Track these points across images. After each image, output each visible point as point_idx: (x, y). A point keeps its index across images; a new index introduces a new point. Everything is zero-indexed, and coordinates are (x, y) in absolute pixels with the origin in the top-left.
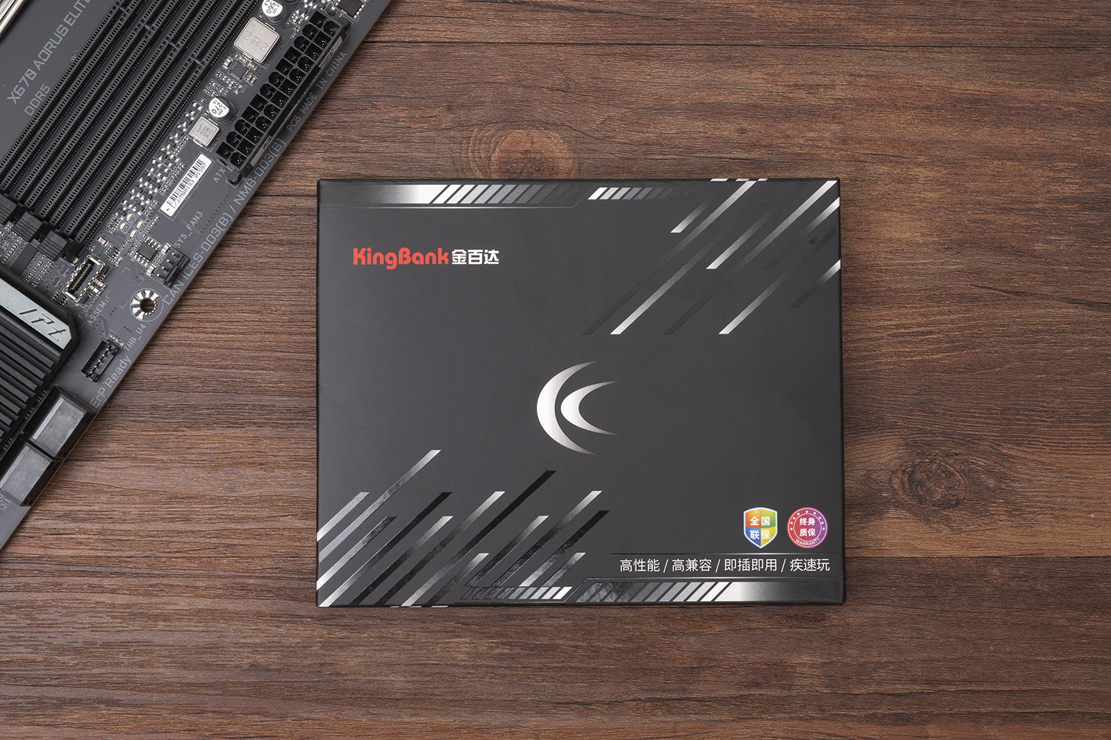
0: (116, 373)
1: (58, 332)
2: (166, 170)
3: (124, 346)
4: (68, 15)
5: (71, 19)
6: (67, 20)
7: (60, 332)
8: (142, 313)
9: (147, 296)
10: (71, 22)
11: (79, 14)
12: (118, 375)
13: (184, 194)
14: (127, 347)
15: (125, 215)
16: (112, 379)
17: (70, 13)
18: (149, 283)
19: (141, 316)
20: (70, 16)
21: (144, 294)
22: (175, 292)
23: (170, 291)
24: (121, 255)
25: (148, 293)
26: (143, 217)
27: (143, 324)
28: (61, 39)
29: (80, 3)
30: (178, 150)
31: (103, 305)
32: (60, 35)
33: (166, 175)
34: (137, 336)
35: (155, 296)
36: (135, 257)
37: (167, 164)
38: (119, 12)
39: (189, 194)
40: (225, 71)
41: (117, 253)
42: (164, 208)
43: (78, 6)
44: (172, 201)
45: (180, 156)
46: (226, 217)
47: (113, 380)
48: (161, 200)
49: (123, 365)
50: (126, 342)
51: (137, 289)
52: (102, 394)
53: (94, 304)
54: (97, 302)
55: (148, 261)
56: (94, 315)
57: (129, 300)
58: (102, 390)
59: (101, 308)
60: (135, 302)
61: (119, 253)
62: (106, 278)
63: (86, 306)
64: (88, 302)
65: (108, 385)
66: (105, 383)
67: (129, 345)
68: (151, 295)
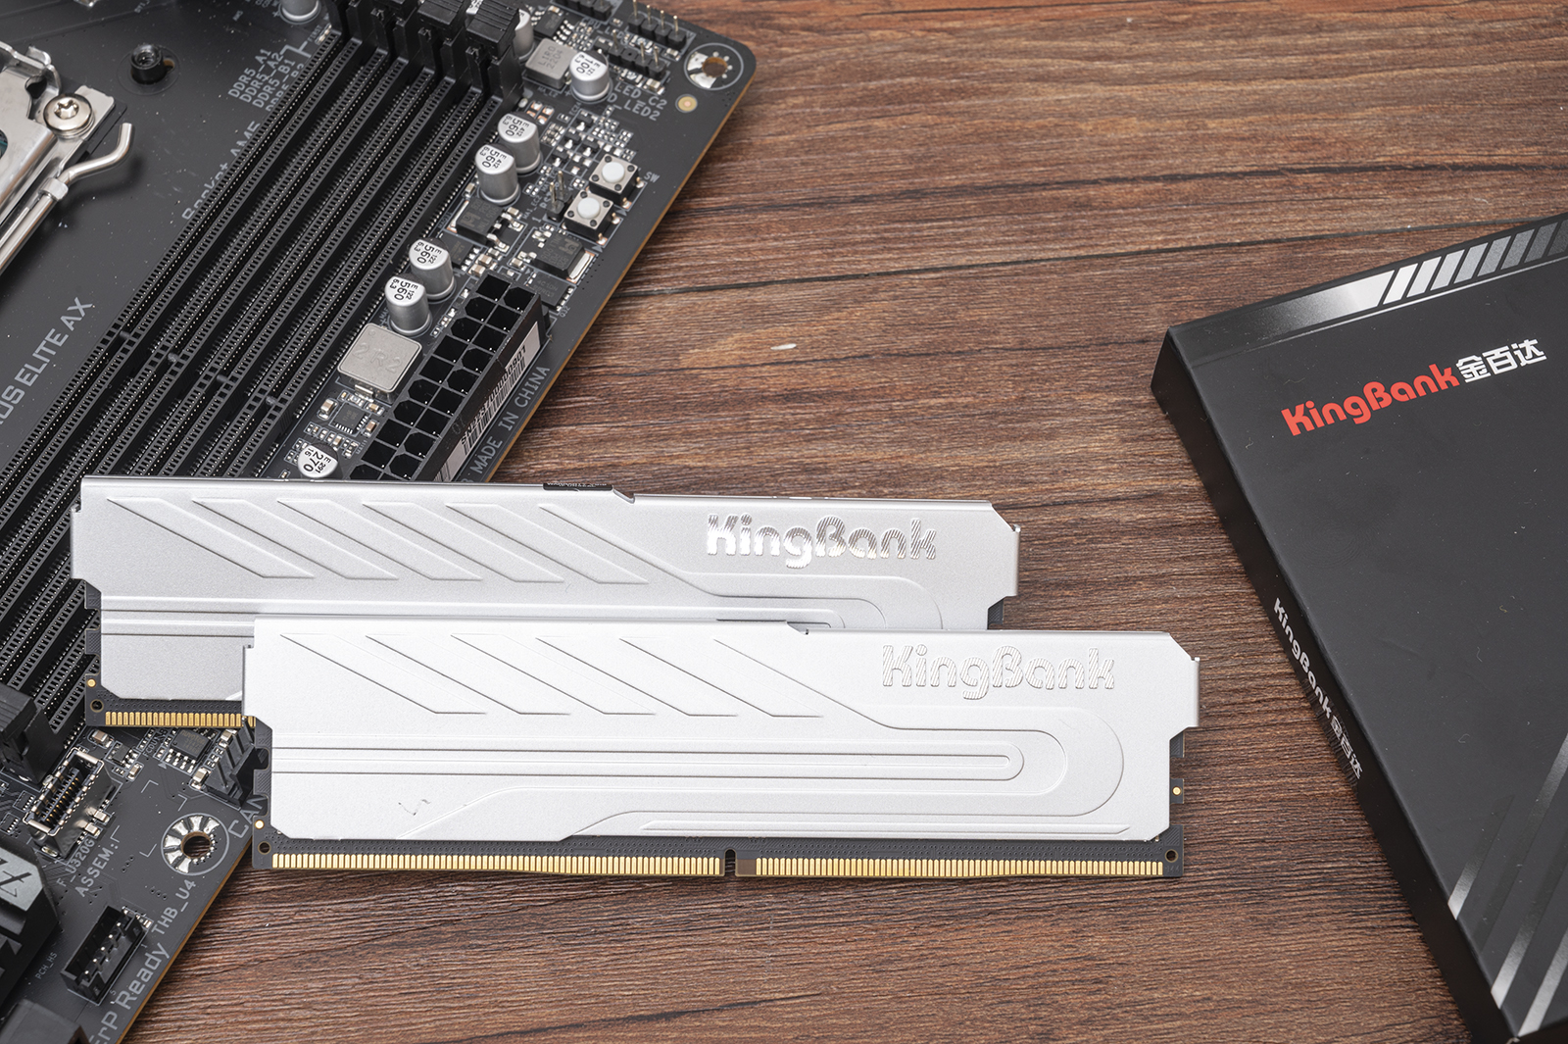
0: (139, 979)
1: (14, 879)
3: (152, 927)
4: (23, 370)
5: (28, 375)
6: (22, 377)
7: (19, 878)
8: (187, 861)
9: (196, 828)
10: (29, 380)
11: (44, 365)
12: (143, 982)
14: (160, 927)
16: (130, 992)
17: (26, 366)
18: (196, 805)
19: (184, 868)
20: (27, 371)
21: (188, 825)
22: (252, 813)
23: (242, 812)
24: (140, 760)
25: (196, 821)
27: (190, 879)
28: (11, 408)
29: (45, 349)
31: (106, 854)
32: (9, 402)
34: (178, 904)
35: (212, 825)
36: (168, 760)
38: (119, 341)
40: (324, 424)
41: (131, 757)
43: (42, 353)
47: (133, 995)
49: (153, 962)
50: (156, 918)
51: (174, 817)
52: (110, 1025)
53: (88, 855)
54: (94, 852)
55: (194, 762)
56: (89, 877)
57: (159, 839)
58: (111, 1017)
59: (103, 861)
60: (171, 842)
61: (135, 755)
62: (111, 804)
63: (71, 860)
64: (76, 853)
65: (123, 1004)
66: (117, 1001)
67: (163, 924)
68: (203, 825)
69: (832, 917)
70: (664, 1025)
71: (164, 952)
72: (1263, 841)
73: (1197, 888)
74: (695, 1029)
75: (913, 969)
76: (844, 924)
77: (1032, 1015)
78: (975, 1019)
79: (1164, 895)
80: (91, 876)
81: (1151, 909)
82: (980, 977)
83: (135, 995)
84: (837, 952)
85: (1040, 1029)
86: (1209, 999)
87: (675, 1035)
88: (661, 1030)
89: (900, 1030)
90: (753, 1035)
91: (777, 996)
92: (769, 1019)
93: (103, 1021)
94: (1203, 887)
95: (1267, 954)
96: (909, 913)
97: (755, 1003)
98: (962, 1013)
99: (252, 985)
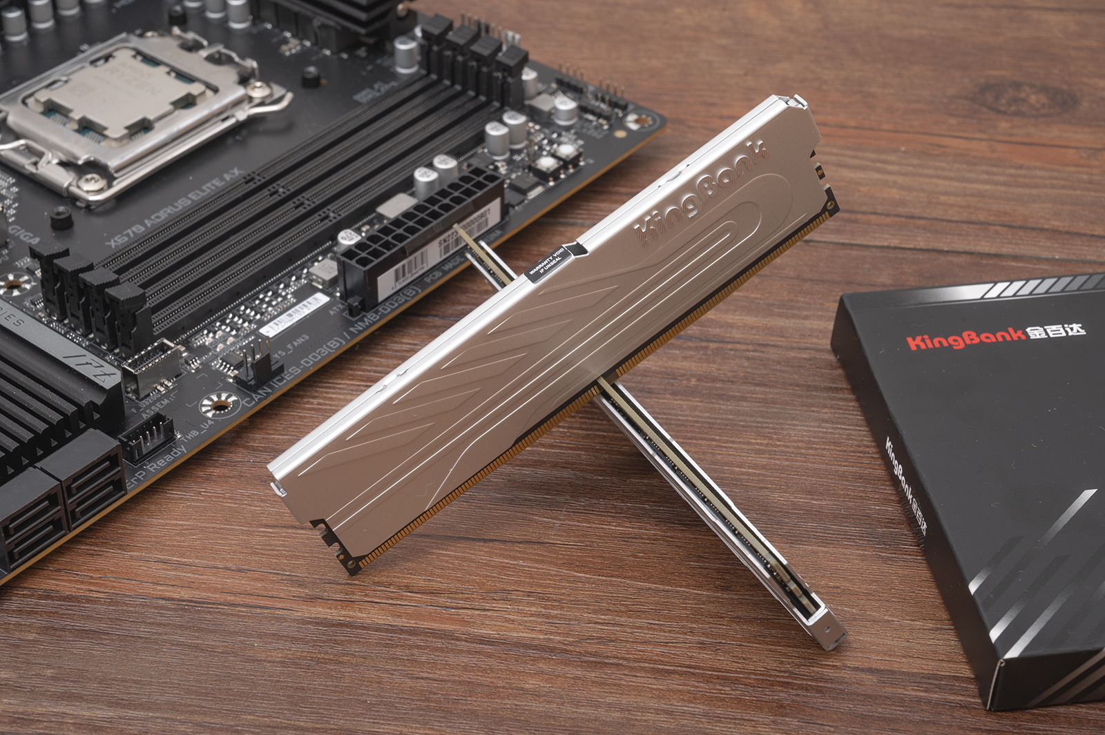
0: (165, 460)
1: (105, 374)
2: (274, 303)
3: (180, 438)
4: (194, 193)
5: (196, 195)
6: (192, 195)
8: (213, 412)
9: (223, 398)
10: (195, 197)
11: (207, 192)
13: (290, 321)
14: (186, 438)
15: (215, 333)
16: (157, 465)
17: (197, 191)
18: (227, 387)
19: (210, 415)
20: (196, 193)
21: (219, 396)
22: (259, 397)
23: (254, 396)
24: (200, 364)
25: (224, 395)
26: (235, 336)
27: (212, 420)
29: (209, 186)
30: (291, 290)
31: (166, 401)
32: (180, 205)
33: (273, 306)
34: (200, 430)
35: (233, 398)
36: (217, 366)
37: (276, 298)
38: (253, 179)
39: (297, 322)
41: (196, 361)
42: (264, 331)
43: (207, 187)
44: (274, 325)
45: (292, 293)
46: (336, 341)
48: (261, 324)
49: (176, 453)
50: (185, 434)
51: (212, 392)
52: (140, 477)
53: (154, 401)
54: (159, 400)
55: (232, 368)
56: (151, 410)
57: (200, 399)
58: (142, 473)
59: (162, 404)
60: (206, 402)
61: (198, 362)
62: (176, 381)
63: (144, 401)
64: (148, 399)
65: (151, 469)
66: (148, 467)
67: (189, 437)
68: (228, 398)
69: (604, 512)
70: (482, 544)
71: (184, 450)
72: (894, 519)
73: (844, 535)
74: (501, 549)
75: (649, 543)
76: (610, 516)
77: (720, 577)
78: (682, 573)
79: (821, 535)
80: (153, 410)
81: (810, 539)
82: (692, 554)
83: (160, 466)
84: (602, 528)
85: (723, 584)
86: (838, 587)
87: (487, 550)
88: (479, 546)
89: (632, 570)
90: (537, 558)
91: (558, 542)
92: (550, 552)
93: (136, 475)
94: (848, 535)
95: (882, 572)
96: (654, 518)
97: (543, 543)
98: (674, 569)
99: (233, 486)
